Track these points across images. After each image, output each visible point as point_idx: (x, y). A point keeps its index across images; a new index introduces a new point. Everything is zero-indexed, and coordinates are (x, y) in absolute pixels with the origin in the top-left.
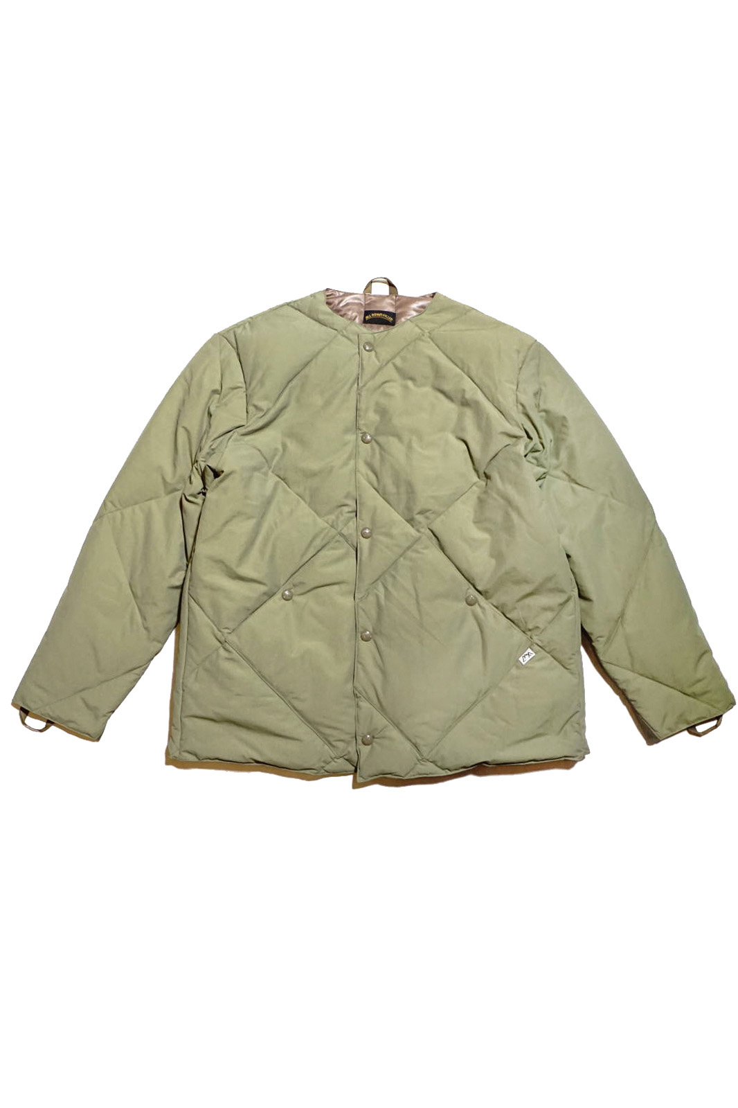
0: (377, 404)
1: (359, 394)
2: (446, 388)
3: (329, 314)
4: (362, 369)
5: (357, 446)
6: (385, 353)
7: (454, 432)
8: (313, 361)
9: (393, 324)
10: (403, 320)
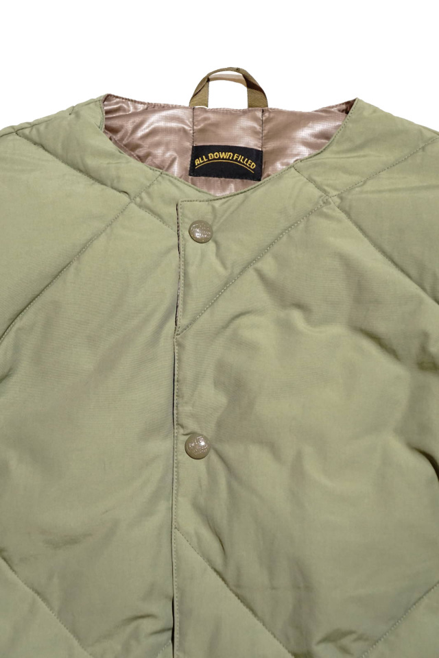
0: (221, 367)
1: (180, 345)
2: (382, 327)
3: (110, 155)
4: (187, 285)
5: (174, 466)
6: (238, 246)
7: (401, 432)
8: (72, 269)
9: (257, 176)
10: (279, 166)
